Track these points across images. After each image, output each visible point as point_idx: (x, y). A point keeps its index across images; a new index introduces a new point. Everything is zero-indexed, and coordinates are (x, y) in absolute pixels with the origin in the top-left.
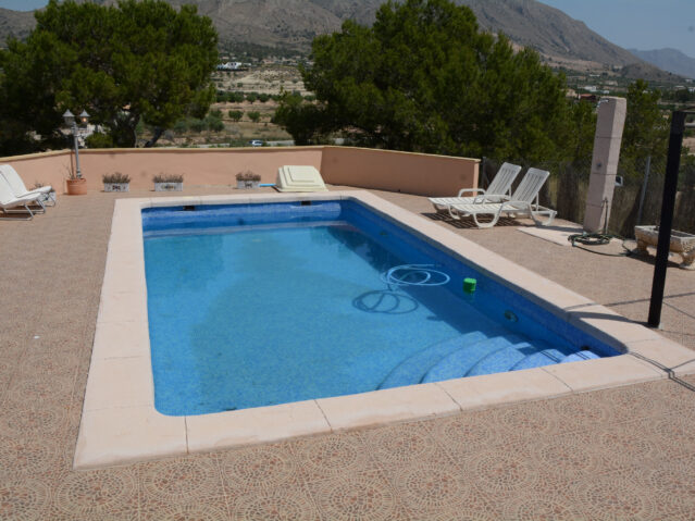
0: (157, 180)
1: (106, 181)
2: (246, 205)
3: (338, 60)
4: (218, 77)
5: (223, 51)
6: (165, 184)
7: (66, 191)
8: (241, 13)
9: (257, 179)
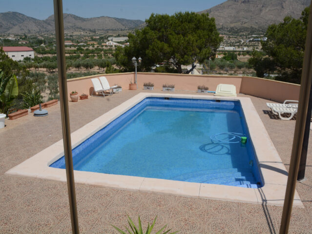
0: (164, 87)
1: (145, 85)
2: (190, 99)
3: (279, 35)
4: (256, 44)
5: (261, 32)
6: (167, 88)
7: (129, 88)
8: (272, 14)
9: (207, 89)
